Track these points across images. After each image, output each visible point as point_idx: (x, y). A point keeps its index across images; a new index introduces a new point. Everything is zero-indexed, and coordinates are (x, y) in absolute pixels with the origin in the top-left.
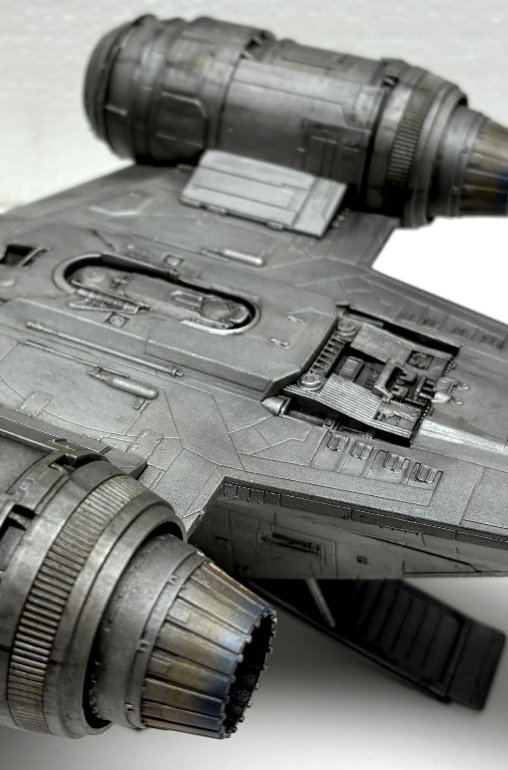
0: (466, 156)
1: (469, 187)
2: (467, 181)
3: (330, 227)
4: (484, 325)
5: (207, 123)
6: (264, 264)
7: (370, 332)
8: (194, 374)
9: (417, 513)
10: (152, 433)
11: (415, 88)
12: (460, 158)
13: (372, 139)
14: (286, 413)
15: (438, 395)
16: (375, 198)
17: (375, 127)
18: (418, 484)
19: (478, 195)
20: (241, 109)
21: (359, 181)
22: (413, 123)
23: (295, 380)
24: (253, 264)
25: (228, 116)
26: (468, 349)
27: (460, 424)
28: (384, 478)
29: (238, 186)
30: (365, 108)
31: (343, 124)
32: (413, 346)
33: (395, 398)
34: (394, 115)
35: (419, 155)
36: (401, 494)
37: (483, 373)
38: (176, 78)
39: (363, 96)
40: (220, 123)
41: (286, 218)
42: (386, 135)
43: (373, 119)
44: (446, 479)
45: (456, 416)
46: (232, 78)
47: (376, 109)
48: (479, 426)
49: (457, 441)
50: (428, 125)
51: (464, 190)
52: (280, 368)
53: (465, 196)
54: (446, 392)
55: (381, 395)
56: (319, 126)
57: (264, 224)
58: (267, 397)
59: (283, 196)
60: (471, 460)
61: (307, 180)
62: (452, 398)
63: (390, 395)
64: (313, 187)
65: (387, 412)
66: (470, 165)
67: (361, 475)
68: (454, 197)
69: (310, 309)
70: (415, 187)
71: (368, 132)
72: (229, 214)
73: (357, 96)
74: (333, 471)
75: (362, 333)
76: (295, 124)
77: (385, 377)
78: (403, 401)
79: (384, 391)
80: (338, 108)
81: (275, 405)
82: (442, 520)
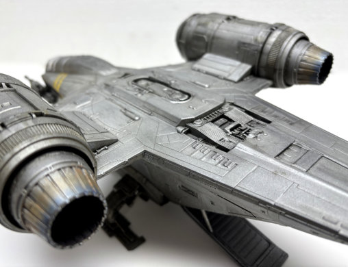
0: (300, 57)
1: (301, 69)
2: (300, 67)
3: (241, 80)
4: (288, 116)
5: (207, 43)
6: (209, 87)
7: (236, 111)
8: (156, 115)
9: (217, 178)
10: (127, 131)
11: (283, 31)
12: (298, 57)
13: (263, 48)
14: (184, 133)
15: (250, 135)
16: (263, 72)
17: (265, 43)
18: (224, 167)
19: (305, 73)
20: (218, 38)
21: (256, 64)
22: (279, 43)
23: (192, 121)
24: (204, 87)
25: (215, 41)
26: (275, 122)
27: (255, 147)
28: (210, 162)
29: (213, 64)
30: (261, 37)
31: (253, 42)
32: (252, 118)
33: (233, 135)
34: (272, 39)
35: (280, 55)
36: (213, 169)
37: (276, 131)
38: (201, 29)
39: (261, 33)
40: (212, 43)
41: (226, 75)
42: (268, 47)
43: (264, 40)
44: (237, 167)
45: (254, 144)
46: (218, 28)
47: (266, 37)
48: (264, 150)
49: (250, 154)
50: (285, 43)
51: (299, 71)
52: (187, 115)
53: (299, 73)
54: (254, 134)
55: (227, 132)
56: (244, 43)
57: (217, 76)
58: (178, 126)
59: (227, 68)
60: (253, 162)
61: (238, 63)
62: (256, 137)
63: (231, 133)
64: (239, 66)
65: (226, 139)
66: (302, 61)
67: (200, 159)
68: (295, 73)
69: (213, 99)
70: (278, 67)
71: (261, 45)
72: (207, 73)
73: (259, 33)
74: (190, 156)
75: (232, 111)
76: (235, 43)
77: (232, 126)
78: (236, 136)
79: (228, 131)
80: (252, 37)
81: (180, 129)
82: (227, 184)
